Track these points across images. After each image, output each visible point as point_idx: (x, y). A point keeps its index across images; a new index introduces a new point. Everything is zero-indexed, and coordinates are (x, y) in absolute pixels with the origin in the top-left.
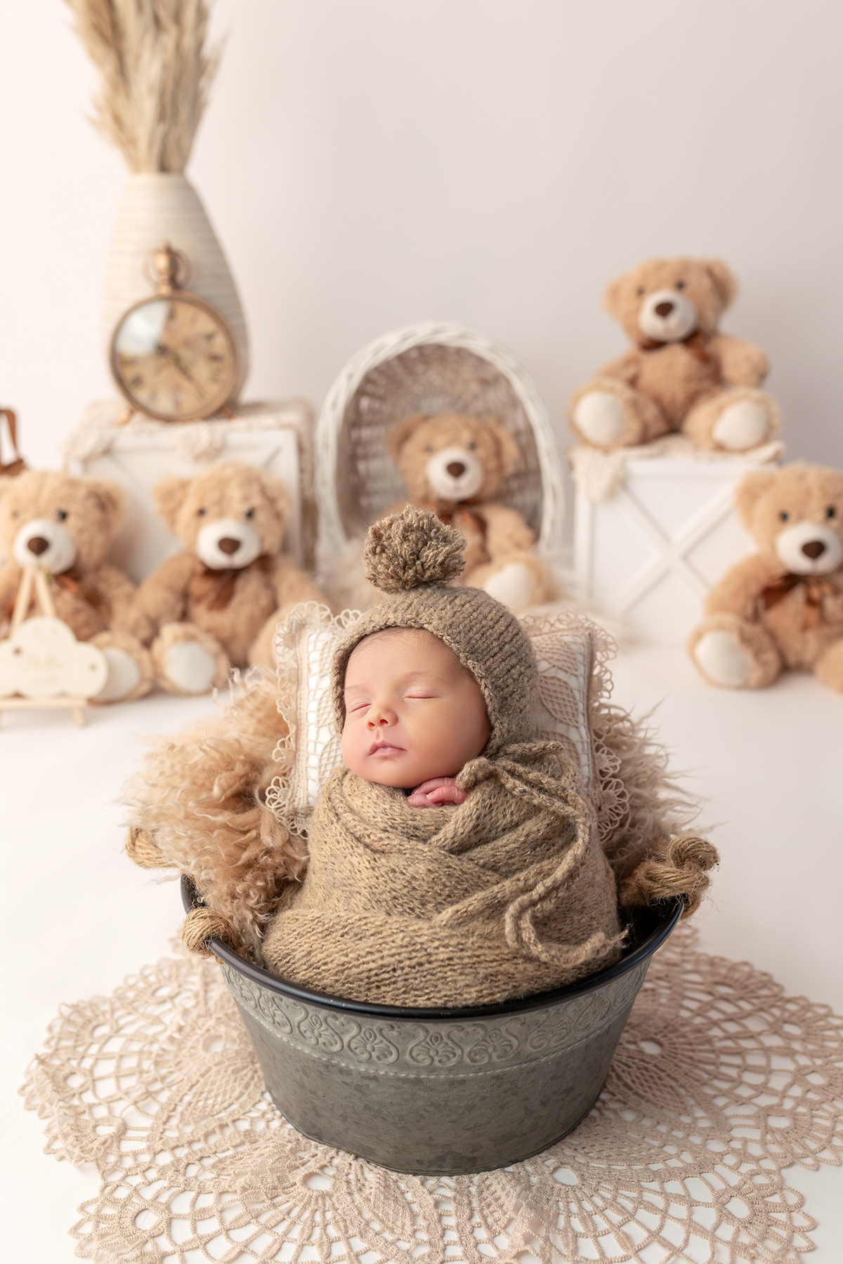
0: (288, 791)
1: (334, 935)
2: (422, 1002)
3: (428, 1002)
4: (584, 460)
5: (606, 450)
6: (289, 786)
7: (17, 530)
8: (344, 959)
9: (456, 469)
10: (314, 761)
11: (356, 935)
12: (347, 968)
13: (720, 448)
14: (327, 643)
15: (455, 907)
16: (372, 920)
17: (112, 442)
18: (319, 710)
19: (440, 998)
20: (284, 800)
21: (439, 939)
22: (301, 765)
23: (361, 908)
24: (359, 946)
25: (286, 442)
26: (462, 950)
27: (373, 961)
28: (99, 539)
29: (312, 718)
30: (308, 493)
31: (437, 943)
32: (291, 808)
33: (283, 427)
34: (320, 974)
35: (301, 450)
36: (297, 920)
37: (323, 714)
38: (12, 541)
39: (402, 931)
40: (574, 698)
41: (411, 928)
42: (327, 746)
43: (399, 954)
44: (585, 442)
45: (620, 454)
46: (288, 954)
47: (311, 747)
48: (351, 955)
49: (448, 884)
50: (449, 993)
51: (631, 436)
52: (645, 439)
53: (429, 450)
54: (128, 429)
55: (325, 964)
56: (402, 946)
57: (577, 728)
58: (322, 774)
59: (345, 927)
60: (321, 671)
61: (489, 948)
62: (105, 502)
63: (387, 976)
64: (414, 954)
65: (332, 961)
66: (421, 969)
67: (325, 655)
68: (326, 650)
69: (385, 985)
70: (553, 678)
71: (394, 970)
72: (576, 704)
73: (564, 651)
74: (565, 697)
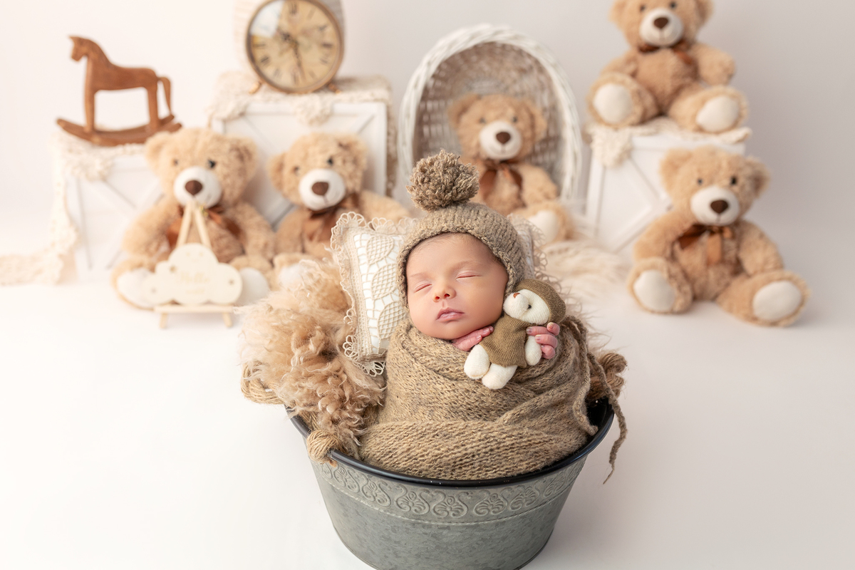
0: (357, 345)
1: (427, 436)
2: (491, 475)
3: (495, 474)
4: (600, 135)
5: (616, 127)
6: (357, 341)
7: (177, 174)
8: (437, 452)
9: (503, 137)
11: (445, 436)
12: (440, 458)
13: (700, 129)
14: (369, 242)
15: (512, 412)
16: (456, 425)
17: (246, 106)
18: (372, 288)
19: (503, 471)
20: (356, 351)
21: (506, 433)
22: (363, 326)
23: (443, 418)
24: (448, 443)
25: (379, 111)
26: (521, 438)
27: (460, 452)
28: (239, 182)
29: (368, 294)
30: (392, 150)
31: (504, 435)
32: (361, 356)
33: (376, 100)
34: (418, 463)
35: (389, 118)
36: (393, 429)
38: (172, 183)
39: (479, 431)
41: (485, 428)
42: (382, 313)
43: (478, 446)
44: (600, 120)
45: (628, 131)
46: (390, 452)
47: (370, 314)
48: (442, 449)
49: (505, 398)
50: (509, 467)
51: (634, 118)
52: (644, 120)
53: (482, 121)
54: (258, 96)
55: (423, 456)
56: (480, 440)
58: (380, 332)
59: (435, 431)
61: (537, 435)
62: (243, 154)
63: (468, 460)
64: (488, 444)
65: (427, 455)
66: (492, 453)
67: (370, 250)
69: (465, 466)
71: (473, 456)
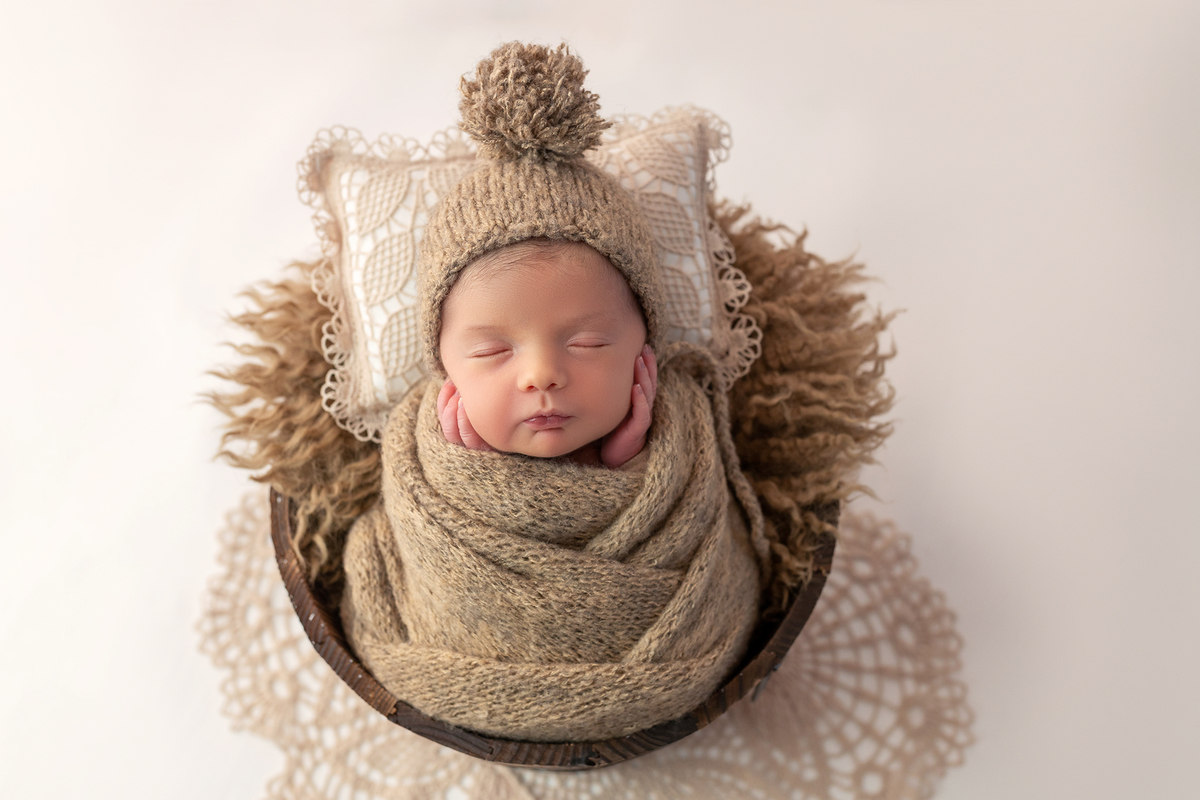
0: (348, 386)
6: (349, 379)
10: (374, 348)
14: (363, 188)
18: (365, 284)
20: (345, 398)
22: (360, 350)
32: (355, 407)
37: (371, 290)
40: (686, 217)
57: (693, 256)
58: (386, 364)
60: (360, 228)
67: (363, 206)
68: (364, 199)
70: (657, 195)
72: (689, 225)
73: (670, 156)
74: (675, 219)
